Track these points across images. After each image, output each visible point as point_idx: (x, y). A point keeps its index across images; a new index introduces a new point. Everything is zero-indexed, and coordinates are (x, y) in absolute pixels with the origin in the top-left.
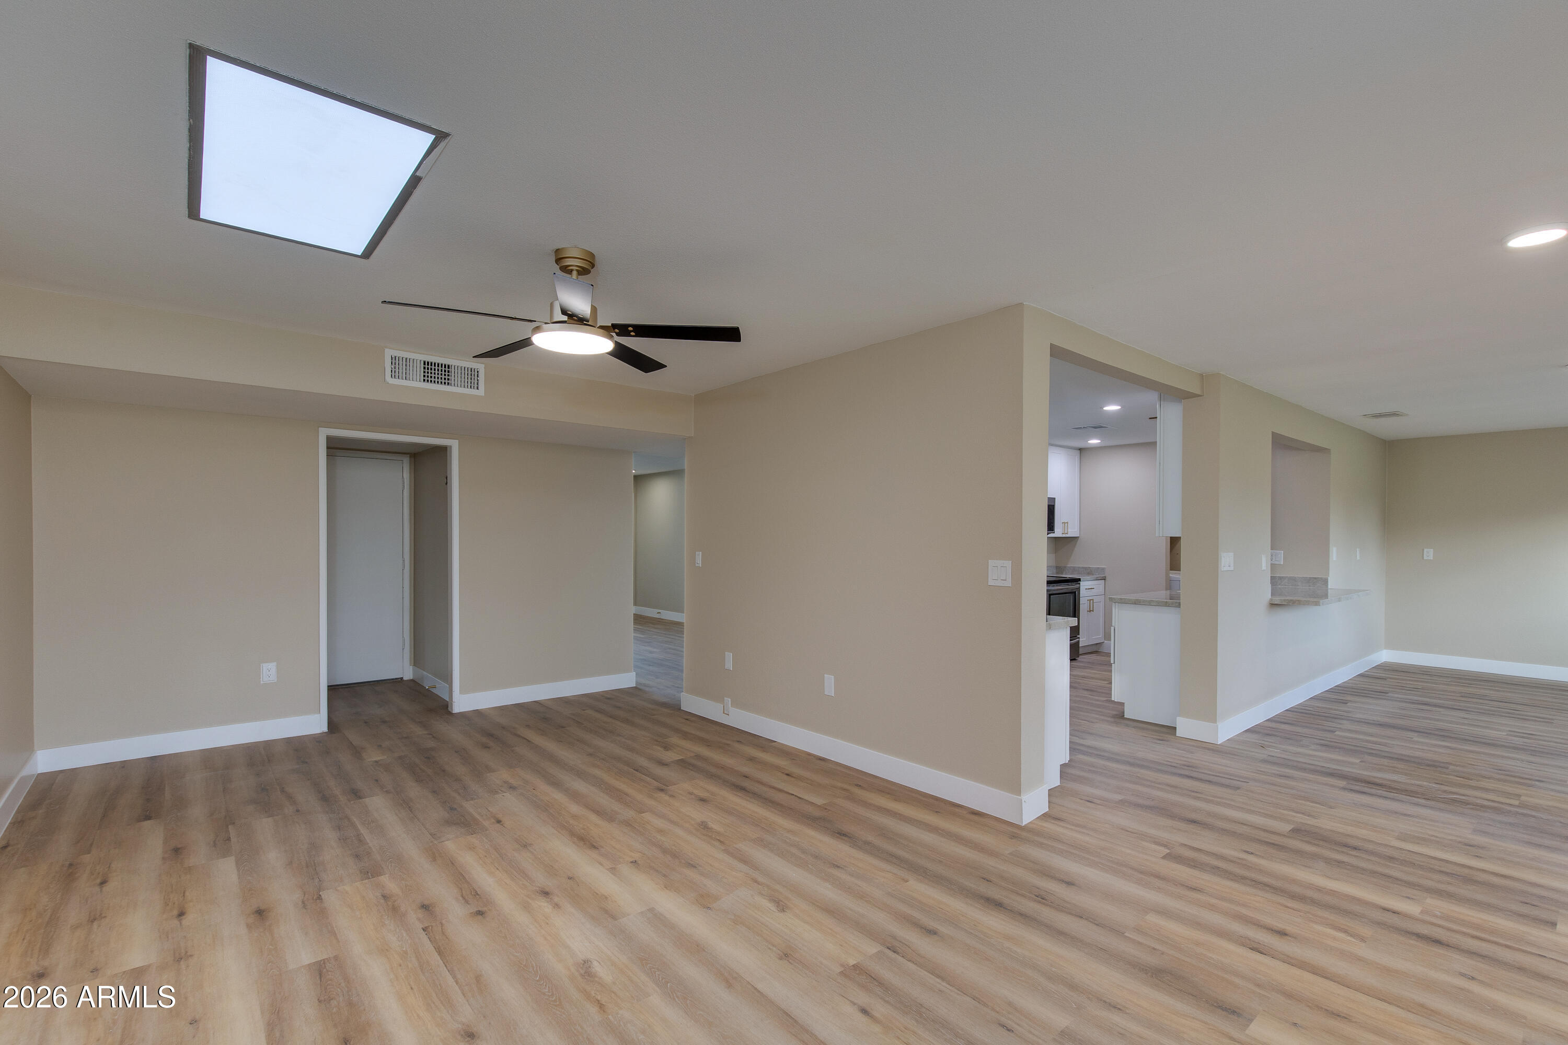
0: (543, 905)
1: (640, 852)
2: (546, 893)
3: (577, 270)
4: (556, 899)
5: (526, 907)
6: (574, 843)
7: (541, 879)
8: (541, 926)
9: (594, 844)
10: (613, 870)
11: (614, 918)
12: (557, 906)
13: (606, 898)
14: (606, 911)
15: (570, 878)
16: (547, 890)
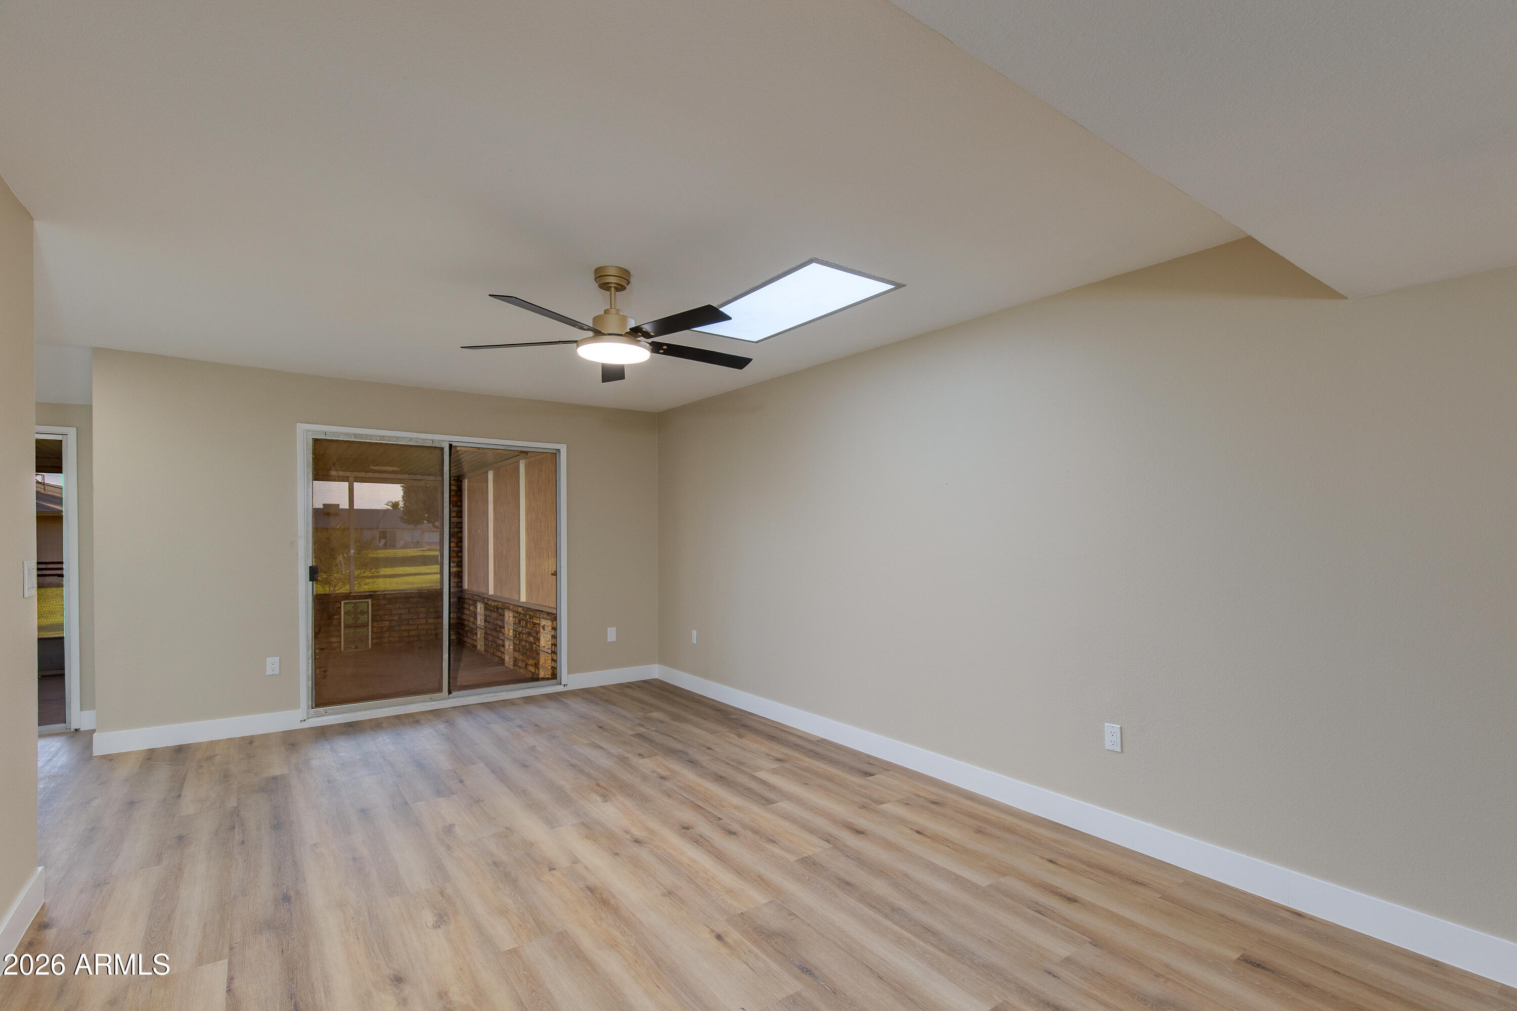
0: (639, 833)
1: (541, 881)
2: (637, 841)
3: (615, 287)
4: (628, 837)
5: (651, 832)
6: (614, 896)
7: (643, 854)
8: (638, 820)
9: (589, 893)
10: (576, 861)
11: (583, 824)
12: (627, 832)
13: (586, 837)
14: (588, 828)
15: (617, 854)
16: (636, 844)
